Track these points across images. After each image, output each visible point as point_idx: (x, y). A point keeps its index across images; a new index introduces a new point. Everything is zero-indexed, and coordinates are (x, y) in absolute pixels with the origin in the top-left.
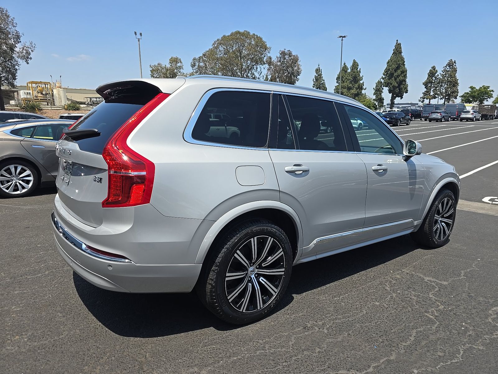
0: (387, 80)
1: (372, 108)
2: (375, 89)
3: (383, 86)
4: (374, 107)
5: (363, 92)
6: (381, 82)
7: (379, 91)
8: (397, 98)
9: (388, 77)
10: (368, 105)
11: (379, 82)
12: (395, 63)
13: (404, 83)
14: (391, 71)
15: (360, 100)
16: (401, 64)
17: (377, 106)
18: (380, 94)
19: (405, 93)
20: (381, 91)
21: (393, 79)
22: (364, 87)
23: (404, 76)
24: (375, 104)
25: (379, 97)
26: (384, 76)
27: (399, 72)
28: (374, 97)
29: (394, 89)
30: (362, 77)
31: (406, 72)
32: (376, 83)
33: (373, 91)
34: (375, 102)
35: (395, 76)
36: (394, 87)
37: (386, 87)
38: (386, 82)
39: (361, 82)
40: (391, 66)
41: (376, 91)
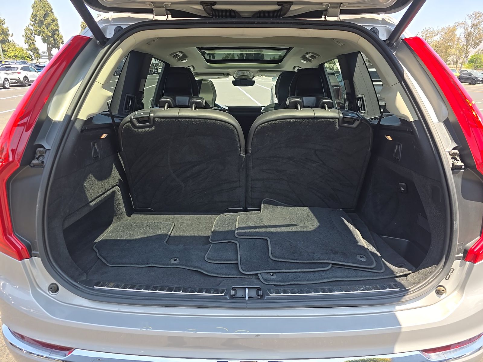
0: (37, 27)
1: (28, 59)
2: (25, 36)
3: (33, 33)
4: (30, 58)
5: (10, 38)
6: (31, 30)
7: (30, 39)
8: (54, 49)
9: (37, 24)
10: (21, 56)
11: (27, 28)
12: (42, 9)
13: (58, 33)
14: (39, 18)
15: (9, 48)
16: (50, 12)
17: (32, 56)
18: (33, 43)
19: (61, 44)
20: (33, 40)
21: (44, 26)
22: (10, 33)
23: (56, 24)
24: (29, 55)
25: (32, 46)
26: (32, 23)
27: (48, 20)
28: (26, 46)
29: (48, 38)
30: (4, 20)
31: (57, 20)
32: (24, 30)
33: (24, 40)
34: (29, 52)
35: (46, 24)
36: (47, 35)
37: (39, 35)
38: (36, 30)
39: (4, 26)
40: (38, 12)
41: (26, 39)
